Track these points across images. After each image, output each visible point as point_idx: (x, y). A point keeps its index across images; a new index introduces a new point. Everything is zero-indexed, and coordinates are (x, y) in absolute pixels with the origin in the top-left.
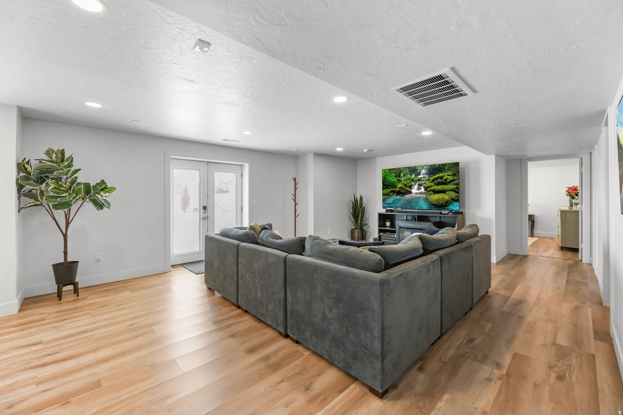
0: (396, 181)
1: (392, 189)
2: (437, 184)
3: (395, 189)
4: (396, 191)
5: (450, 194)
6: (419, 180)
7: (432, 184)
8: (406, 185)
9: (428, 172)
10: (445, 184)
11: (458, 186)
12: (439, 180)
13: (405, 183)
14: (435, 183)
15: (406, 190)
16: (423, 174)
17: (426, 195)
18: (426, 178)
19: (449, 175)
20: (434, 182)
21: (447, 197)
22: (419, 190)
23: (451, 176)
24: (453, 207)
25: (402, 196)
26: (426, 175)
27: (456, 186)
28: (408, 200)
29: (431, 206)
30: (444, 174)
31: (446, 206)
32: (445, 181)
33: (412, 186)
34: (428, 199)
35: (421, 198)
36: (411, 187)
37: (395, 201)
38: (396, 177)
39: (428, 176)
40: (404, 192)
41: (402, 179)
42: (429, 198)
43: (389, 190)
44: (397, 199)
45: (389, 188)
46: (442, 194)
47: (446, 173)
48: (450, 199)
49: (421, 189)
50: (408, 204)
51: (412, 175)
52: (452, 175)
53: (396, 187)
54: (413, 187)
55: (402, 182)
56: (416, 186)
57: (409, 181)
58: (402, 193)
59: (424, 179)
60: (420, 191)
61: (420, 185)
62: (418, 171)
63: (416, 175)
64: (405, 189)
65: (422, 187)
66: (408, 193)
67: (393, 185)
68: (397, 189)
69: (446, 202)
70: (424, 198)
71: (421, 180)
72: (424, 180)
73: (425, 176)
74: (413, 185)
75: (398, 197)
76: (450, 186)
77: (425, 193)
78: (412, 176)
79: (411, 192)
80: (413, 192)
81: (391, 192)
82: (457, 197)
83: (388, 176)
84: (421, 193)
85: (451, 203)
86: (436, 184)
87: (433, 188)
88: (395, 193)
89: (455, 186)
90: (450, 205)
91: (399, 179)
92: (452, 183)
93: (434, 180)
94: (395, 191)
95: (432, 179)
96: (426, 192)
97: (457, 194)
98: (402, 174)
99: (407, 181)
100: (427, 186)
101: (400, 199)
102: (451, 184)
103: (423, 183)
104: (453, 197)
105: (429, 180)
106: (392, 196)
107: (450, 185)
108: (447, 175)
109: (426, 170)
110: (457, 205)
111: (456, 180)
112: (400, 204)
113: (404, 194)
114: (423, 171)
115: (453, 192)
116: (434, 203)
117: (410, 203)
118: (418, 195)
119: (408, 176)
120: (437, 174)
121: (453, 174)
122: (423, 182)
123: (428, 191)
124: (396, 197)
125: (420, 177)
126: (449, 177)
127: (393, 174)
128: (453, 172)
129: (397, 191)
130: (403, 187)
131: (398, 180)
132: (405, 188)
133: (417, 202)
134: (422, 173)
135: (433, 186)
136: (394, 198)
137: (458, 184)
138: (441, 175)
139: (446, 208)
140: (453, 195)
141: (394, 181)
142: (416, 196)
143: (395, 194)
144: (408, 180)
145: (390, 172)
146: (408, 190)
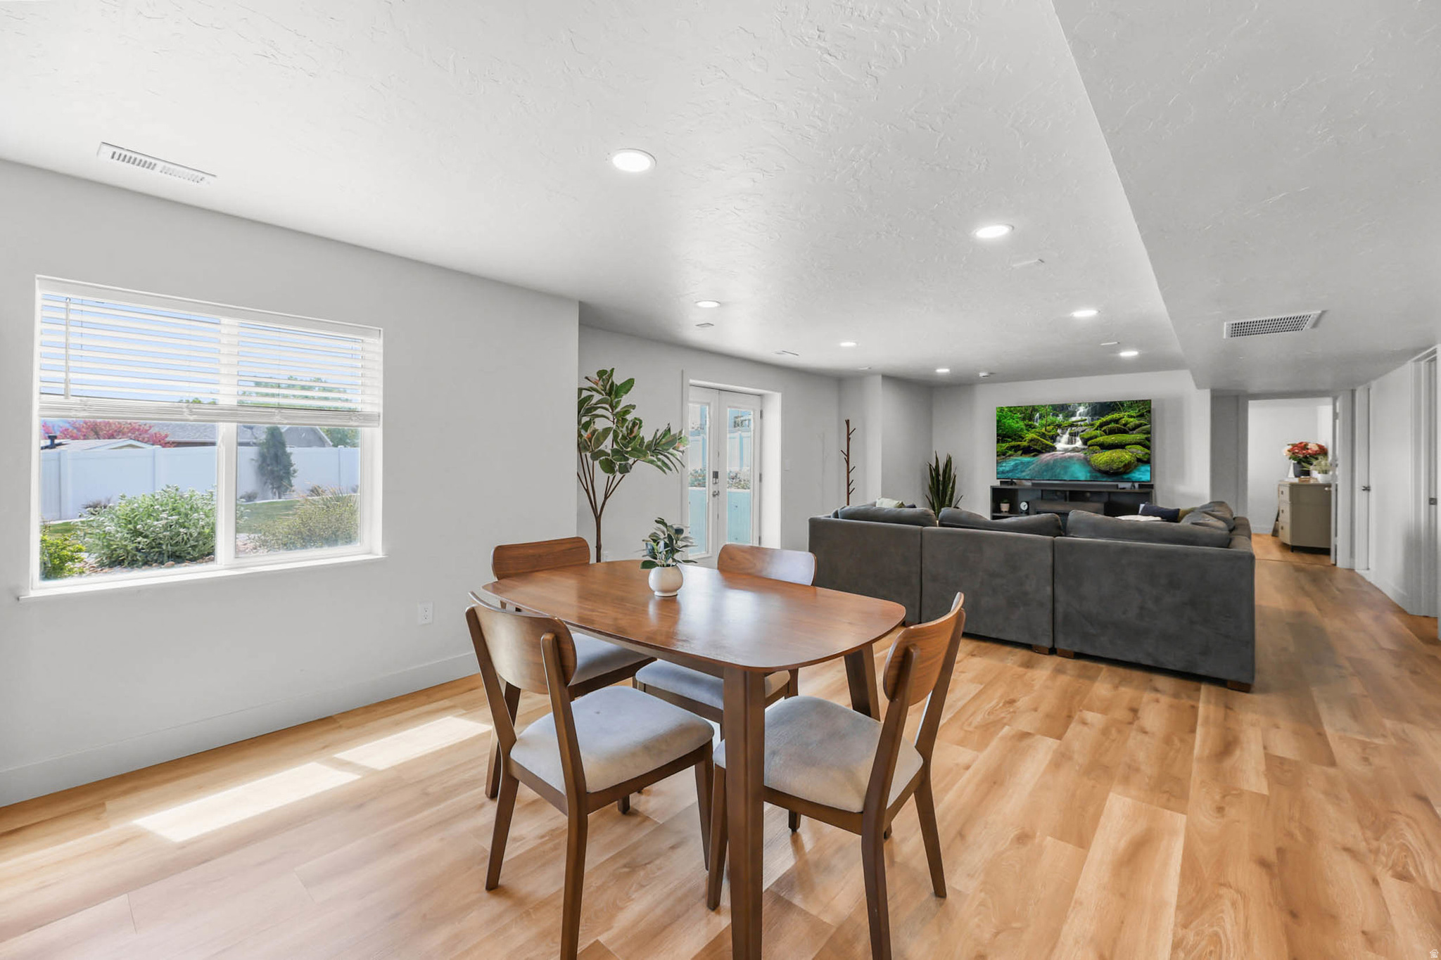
0: (1024, 427)
1: (1014, 443)
2: (1107, 431)
3: (1019, 443)
4: (1022, 447)
5: (1134, 450)
6: (1072, 425)
7: (1098, 431)
8: (1043, 435)
9: (1090, 411)
10: (1125, 432)
11: (1149, 435)
12: (1113, 425)
13: (1043, 430)
14: (1104, 431)
15: (1043, 444)
16: (1080, 415)
17: (1085, 454)
18: (1087, 421)
19: (1132, 417)
20: (1103, 429)
21: (1127, 456)
22: (1072, 443)
23: (1134, 417)
24: (1139, 475)
25: (1034, 456)
26: (1086, 416)
27: (1146, 436)
28: (1047, 464)
29: (1094, 474)
30: (1121, 415)
31: (1125, 473)
32: (1122, 427)
33: (1056, 437)
34: (1090, 461)
35: (1075, 459)
36: (1054, 439)
37: (1017, 466)
38: (1024, 419)
39: (1090, 418)
40: (1039, 449)
41: (1037, 424)
42: (1092, 459)
43: (1005, 445)
44: (1022, 463)
45: (1007, 442)
46: (1118, 450)
47: (1127, 414)
48: (1133, 459)
49: (1075, 442)
50: (1046, 471)
51: (1057, 416)
52: (1137, 416)
53: (1021, 438)
54: (1058, 438)
55: (1037, 430)
56: (1066, 437)
57: (1051, 427)
58: (1035, 450)
59: (1082, 423)
60: (1074, 446)
61: (1073, 435)
62: (1070, 409)
63: (1067, 417)
64: (1041, 442)
65: (1078, 438)
66: (1048, 449)
67: (1015, 435)
68: (1025, 444)
69: (1125, 465)
70: (1081, 460)
71: (1077, 426)
72: (1081, 426)
73: (1084, 418)
74: (1059, 435)
75: (1026, 459)
76: (1133, 436)
77: (1084, 449)
78: (1058, 418)
79: (1054, 449)
80: (1058, 448)
81: (1011, 448)
82: (1147, 456)
83: (1006, 418)
84: (1074, 450)
85: (1136, 466)
86: (1106, 433)
87: (1100, 439)
88: (1019, 450)
89: (1144, 436)
90: (1135, 471)
91: (1030, 423)
92: (1137, 430)
93: (1101, 426)
94: (1019, 446)
95: (1098, 423)
96: (1086, 447)
97: (1147, 451)
98: (1038, 415)
99: (1048, 428)
100: (1089, 436)
101: (1029, 462)
102: (1135, 432)
103: (1080, 431)
104: (1140, 456)
105: (1092, 425)
106: (1012, 457)
107: (1133, 434)
108: (1127, 418)
109: (1086, 408)
110: (1147, 471)
111: (1146, 425)
112: (1029, 472)
113: (1040, 452)
114: (1082, 409)
115: (1139, 447)
116: (1103, 469)
117: (1052, 469)
118: (1069, 454)
119: (1050, 418)
120: (1108, 414)
121: (1138, 414)
122: (1080, 429)
123: (1089, 446)
124: (1020, 458)
125: (1074, 419)
126: (1132, 419)
127: (1019, 415)
128: (1139, 411)
129: (1024, 446)
130: (1038, 439)
131: (1026, 425)
132: (1042, 440)
133: (1065, 468)
134: (1078, 413)
135: (1101, 436)
136: (1016, 460)
137: (1149, 432)
138: (1116, 416)
139: (1126, 477)
140: (1139, 451)
141: (1018, 427)
142: (1065, 457)
143: (1020, 452)
144: (1049, 425)
145: (1011, 411)
146: (1047, 445)
